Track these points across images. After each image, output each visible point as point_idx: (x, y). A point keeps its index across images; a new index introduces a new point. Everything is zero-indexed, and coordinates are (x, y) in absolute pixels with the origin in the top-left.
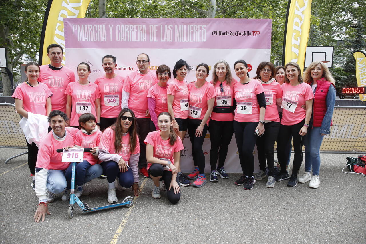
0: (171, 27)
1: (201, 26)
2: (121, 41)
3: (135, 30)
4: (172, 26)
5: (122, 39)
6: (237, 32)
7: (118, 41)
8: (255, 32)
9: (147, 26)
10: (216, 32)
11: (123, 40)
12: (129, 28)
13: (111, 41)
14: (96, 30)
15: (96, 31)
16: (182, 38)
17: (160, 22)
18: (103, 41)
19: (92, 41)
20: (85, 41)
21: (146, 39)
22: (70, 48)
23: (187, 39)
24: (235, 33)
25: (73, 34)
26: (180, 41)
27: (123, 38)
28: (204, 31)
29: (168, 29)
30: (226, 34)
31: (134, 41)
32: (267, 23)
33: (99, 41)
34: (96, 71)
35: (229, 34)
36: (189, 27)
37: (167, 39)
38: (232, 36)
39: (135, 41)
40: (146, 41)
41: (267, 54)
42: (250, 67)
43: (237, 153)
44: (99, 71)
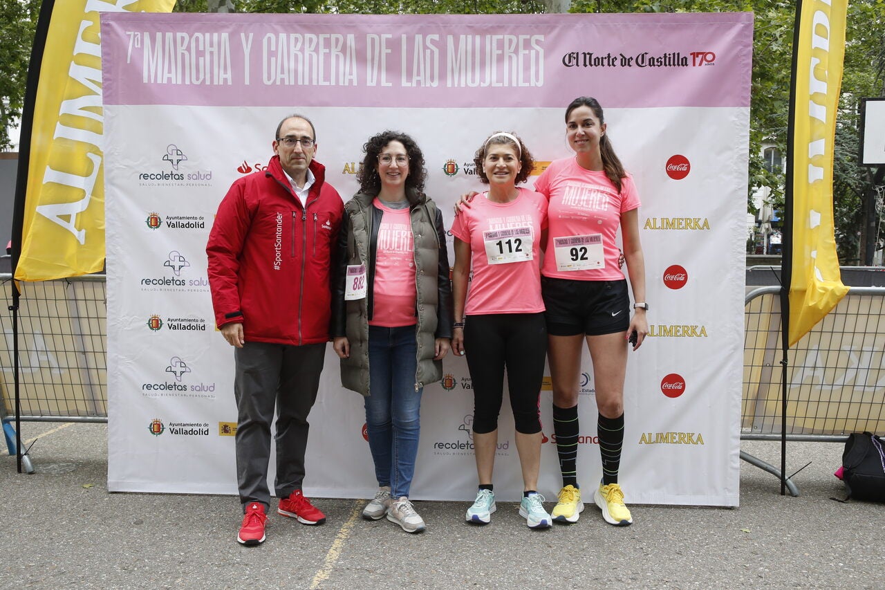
0: (433, 41)
1: (528, 37)
2: (278, 83)
3: (322, 51)
4: (436, 37)
5: (282, 76)
6: (643, 56)
7: (269, 83)
8: (698, 54)
9: (361, 38)
10: (575, 56)
11: (283, 80)
12: (303, 43)
13: (247, 82)
14: (201, 48)
15: (200, 54)
16: (469, 74)
17: (401, 26)
18: (221, 83)
19: (187, 82)
20: (165, 81)
21: (354, 77)
22: (117, 103)
23: (483, 79)
24: (634, 60)
25: (128, 62)
26: (463, 85)
27: (282, 72)
28: (537, 53)
29: (425, 47)
30: (605, 62)
31: (318, 82)
32: (739, 26)
33: (208, 83)
34: (199, 176)
35: (618, 63)
36: (492, 41)
37: (421, 78)
38: (627, 67)
39: (322, 83)
40: (355, 83)
41: (738, 125)
42: (683, 166)
43: (643, 438)
44: (208, 177)
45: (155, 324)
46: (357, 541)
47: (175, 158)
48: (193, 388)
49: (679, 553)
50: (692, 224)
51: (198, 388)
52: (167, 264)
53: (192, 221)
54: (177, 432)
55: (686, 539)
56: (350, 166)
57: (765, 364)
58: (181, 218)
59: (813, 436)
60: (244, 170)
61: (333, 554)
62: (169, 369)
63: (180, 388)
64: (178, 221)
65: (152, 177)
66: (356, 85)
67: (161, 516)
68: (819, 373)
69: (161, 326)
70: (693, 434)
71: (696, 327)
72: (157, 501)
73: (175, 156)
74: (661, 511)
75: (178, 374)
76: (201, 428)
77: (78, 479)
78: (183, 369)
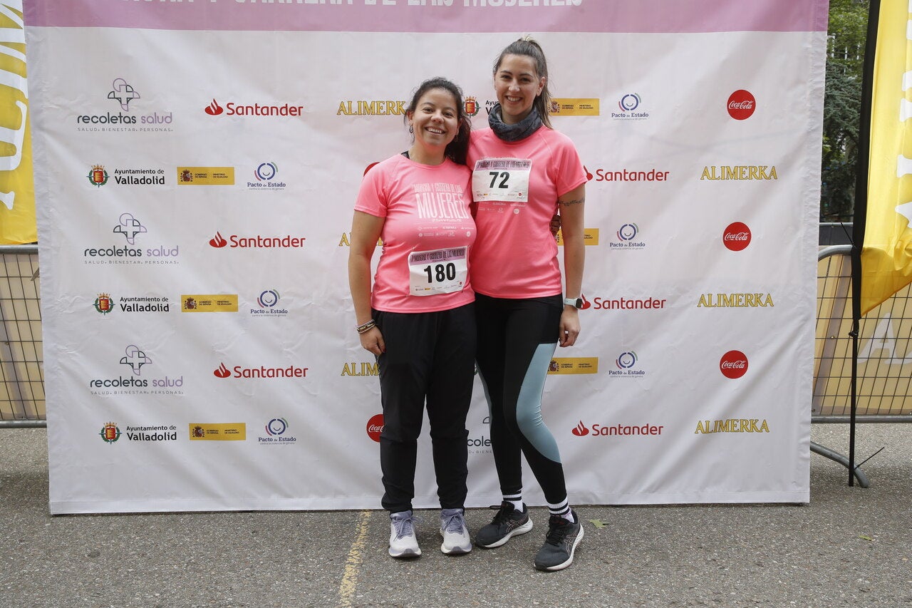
2: (253, 1)
7: (243, 1)
13: (214, 0)
26: (483, 4)
34: (155, 119)
41: (813, 54)
42: (747, 103)
43: (699, 427)
44: (168, 120)
45: (104, 305)
46: (373, 565)
47: (124, 96)
48: (155, 383)
49: (759, 564)
50: (757, 174)
51: (161, 383)
52: (118, 230)
53: (148, 176)
54: (136, 438)
55: (762, 547)
56: (346, 105)
57: (828, 336)
58: (134, 172)
59: (878, 417)
60: (214, 111)
61: (348, 586)
62: (124, 361)
63: (139, 383)
64: (130, 175)
65: (95, 120)
66: (352, 3)
67: (122, 545)
68: (890, 345)
69: (112, 308)
70: (757, 421)
71: (761, 295)
72: (114, 524)
73: (124, 93)
74: (722, 512)
75: (136, 366)
76: (167, 431)
77: (8, 500)
78: (142, 360)
